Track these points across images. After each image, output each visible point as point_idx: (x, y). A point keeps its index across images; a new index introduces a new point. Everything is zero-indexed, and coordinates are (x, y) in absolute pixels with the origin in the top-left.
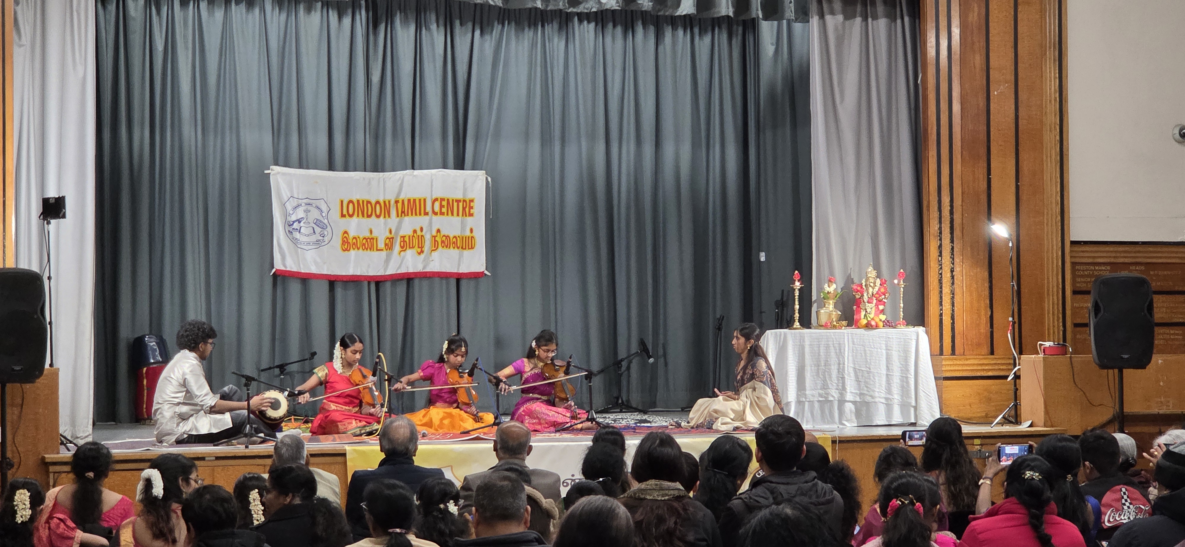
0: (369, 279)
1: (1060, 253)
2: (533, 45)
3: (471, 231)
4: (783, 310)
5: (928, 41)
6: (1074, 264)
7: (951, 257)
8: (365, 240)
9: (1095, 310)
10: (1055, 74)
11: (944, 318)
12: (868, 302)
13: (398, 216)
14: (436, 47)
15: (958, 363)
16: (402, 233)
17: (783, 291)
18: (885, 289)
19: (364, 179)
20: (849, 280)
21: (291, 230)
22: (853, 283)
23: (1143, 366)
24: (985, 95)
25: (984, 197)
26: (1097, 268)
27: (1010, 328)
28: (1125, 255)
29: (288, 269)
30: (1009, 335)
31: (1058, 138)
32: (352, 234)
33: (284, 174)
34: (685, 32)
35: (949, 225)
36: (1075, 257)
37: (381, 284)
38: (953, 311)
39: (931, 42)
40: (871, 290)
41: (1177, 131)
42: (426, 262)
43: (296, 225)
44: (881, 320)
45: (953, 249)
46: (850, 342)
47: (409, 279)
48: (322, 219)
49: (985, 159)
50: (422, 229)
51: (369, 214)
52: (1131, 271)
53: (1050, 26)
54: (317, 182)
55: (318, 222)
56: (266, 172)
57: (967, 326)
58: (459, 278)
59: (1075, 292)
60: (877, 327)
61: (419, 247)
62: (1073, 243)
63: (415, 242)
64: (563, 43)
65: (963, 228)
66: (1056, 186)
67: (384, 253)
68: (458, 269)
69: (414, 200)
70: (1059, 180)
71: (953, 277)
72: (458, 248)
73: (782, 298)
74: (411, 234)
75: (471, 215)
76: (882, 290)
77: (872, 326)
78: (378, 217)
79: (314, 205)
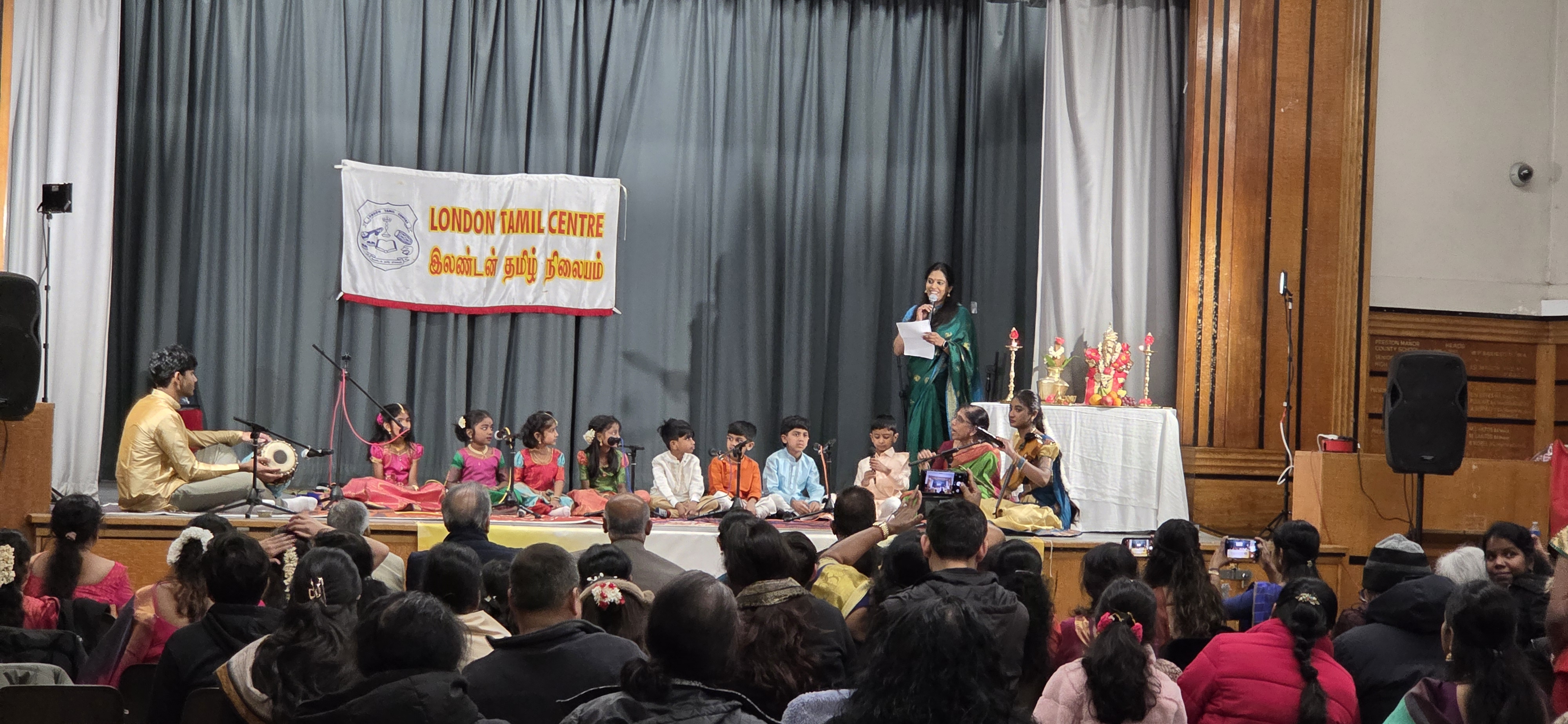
0: (458, 312)
1: (1355, 322)
3: (599, 255)
4: (996, 378)
5: (1199, 39)
6: (1373, 337)
7: (1214, 320)
8: (460, 261)
9: (1392, 396)
10: (1360, 89)
11: (1201, 398)
12: (1105, 373)
13: (504, 232)
14: (564, 16)
15: (1216, 456)
16: (508, 254)
17: (997, 354)
18: (1128, 357)
19: (462, 182)
20: (1081, 344)
21: (365, 243)
23: (1450, 472)
24: (1268, 113)
25: (1260, 244)
26: (1403, 343)
27: (1284, 415)
28: (1440, 328)
29: (360, 294)
30: (1281, 424)
31: (1360, 172)
32: (444, 252)
33: (358, 170)
34: (888, 12)
35: (1213, 278)
36: (1374, 328)
37: (477, 319)
38: (1213, 389)
39: (1202, 40)
40: (1108, 357)
41: (1515, 172)
42: (538, 294)
43: (372, 238)
44: (1119, 396)
45: (1216, 309)
46: (1078, 424)
47: (514, 314)
48: (406, 232)
49: (1265, 195)
50: (534, 251)
51: (467, 227)
52: (1444, 348)
53: (1357, 27)
54: (401, 183)
55: (400, 235)
56: (337, 167)
57: (1229, 410)
58: (579, 316)
59: (1373, 373)
60: (1113, 405)
61: (529, 274)
62: (1373, 309)
63: (525, 266)
64: (730, 17)
65: (1231, 283)
66: (1355, 235)
67: (484, 279)
68: (579, 304)
69: (527, 213)
70: (1359, 228)
71: (1215, 346)
72: (580, 277)
73: (996, 364)
74: (520, 255)
75: (599, 235)
76: (1124, 358)
77: (1107, 403)
78: (478, 232)
79: (396, 213)
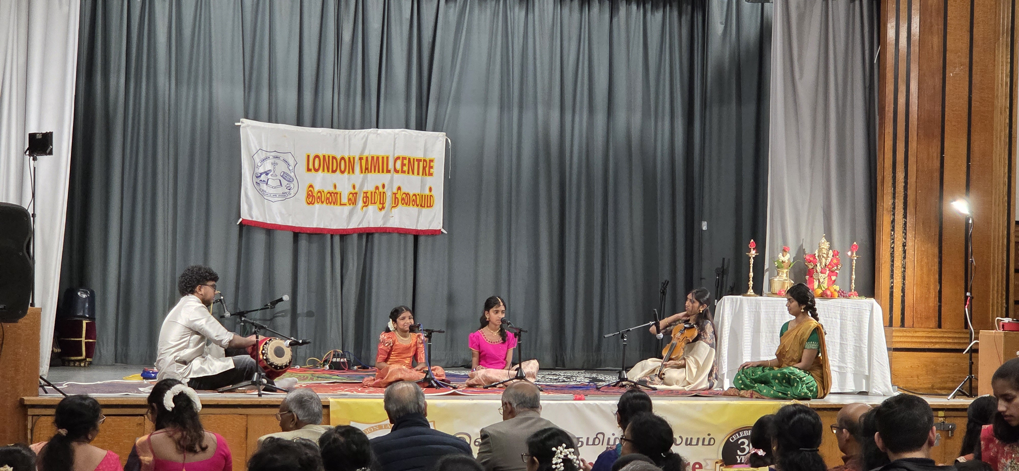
0: (333, 233)
1: (1006, 232)
2: (495, 14)
3: (430, 190)
5: (888, 22)
6: (1017, 244)
7: (903, 232)
8: (329, 195)
10: (1007, 59)
11: (894, 290)
12: (821, 272)
13: (362, 172)
14: (403, 11)
15: (908, 334)
16: (365, 190)
17: (724, 259)
18: (838, 260)
19: (331, 135)
20: (801, 251)
21: (258, 182)
22: (804, 253)
24: (941, 77)
25: (937, 175)
29: (254, 219)
30: (966, 309)
31: (1007, 121)
32: (317, 188)
33: (253, 127)
34: (638, 7)
35: (903, 201)
36: (1017, 236)
37: (345, 237)
38: (904, 284)
39: (891, 22)
40: (824, 260)
42: (386, 218)
43: (263, 177)
44: (835, 290)
45: (905, 224)
47: (369, 233)
48: (288, 172)
49: (940, 138)
50: (384, 186)
51: (334, 169)
53: (1004, 12)
54: (285, 136)
55: (285, 176)
56: (237, 124)
57: (916, 299)
58: (417, 235)
60: (832, 297)
61: (380, 203)
62: (1017, 223)
63: (377, 198)
64: (523, 13)
65: (916, 204)
66: (1004, 167)
67: (347, 209)
68: (417, 226)
69: (378, 158)
70: (1007, 162)
71: (905, 252)
72: (417, 206)
74: (374, 190)
75: (430, 174)
76: (835, 261)
77: (827, 295)
78: (342, 172)
79: (282, 159)
